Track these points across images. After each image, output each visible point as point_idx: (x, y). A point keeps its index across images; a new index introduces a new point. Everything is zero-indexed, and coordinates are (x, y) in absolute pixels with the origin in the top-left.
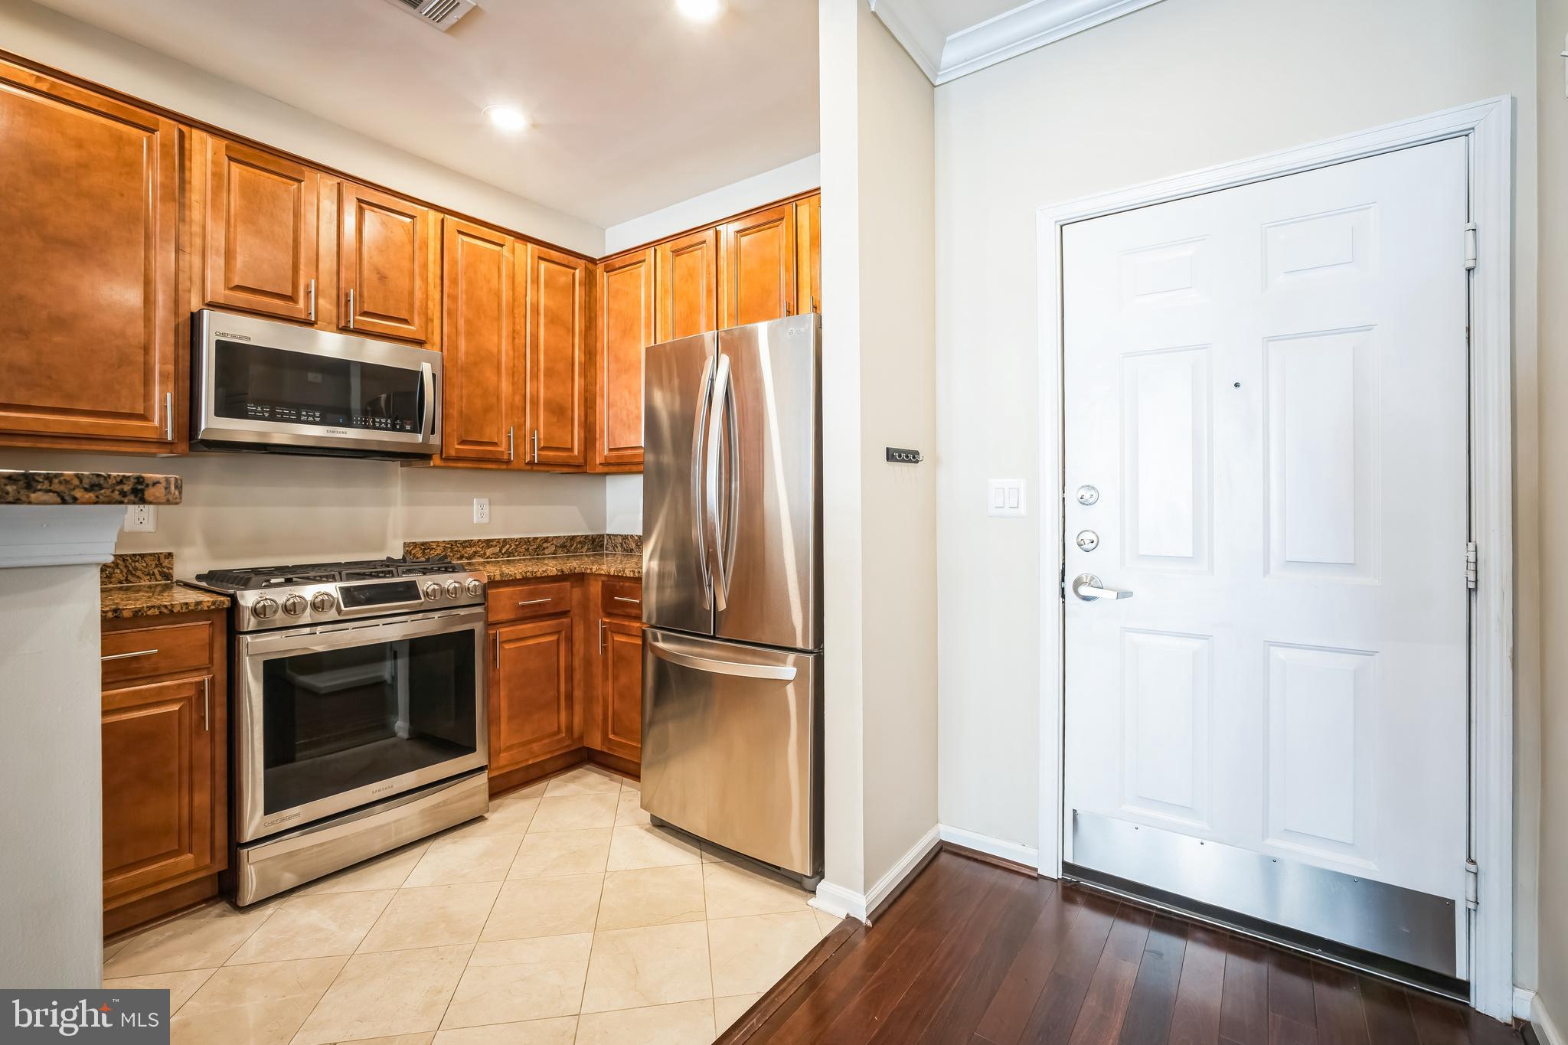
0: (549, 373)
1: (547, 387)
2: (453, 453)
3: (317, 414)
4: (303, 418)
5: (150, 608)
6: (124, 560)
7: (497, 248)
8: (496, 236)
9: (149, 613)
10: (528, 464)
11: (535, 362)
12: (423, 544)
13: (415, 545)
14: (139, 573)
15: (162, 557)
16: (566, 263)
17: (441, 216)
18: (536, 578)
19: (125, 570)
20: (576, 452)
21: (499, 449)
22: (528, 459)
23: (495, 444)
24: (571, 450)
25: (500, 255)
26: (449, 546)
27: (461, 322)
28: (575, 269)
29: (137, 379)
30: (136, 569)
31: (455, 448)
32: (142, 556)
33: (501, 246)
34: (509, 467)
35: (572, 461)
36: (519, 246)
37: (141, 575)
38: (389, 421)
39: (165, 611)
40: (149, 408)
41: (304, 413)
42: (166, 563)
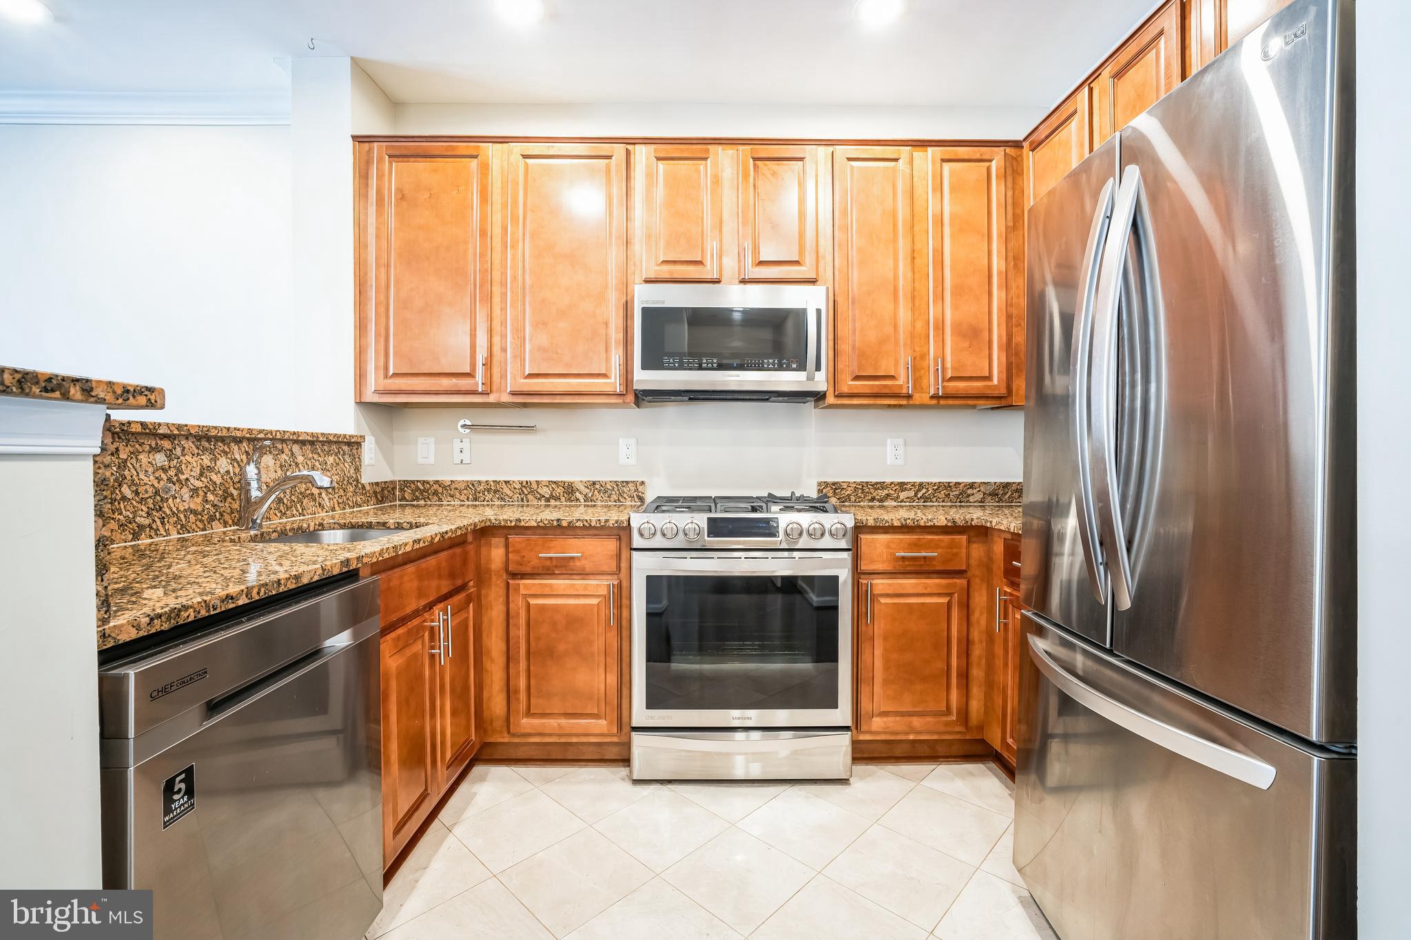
0: (958, 291)
1: (955, 307)
2: (845, 390)
3: (715, 361)
4: (704, 365)
5: (578, 520)
6: (617, 485)
7: (892, 164)
8: (889, 151)
9: (577, 524)
10: (932, 397)
11: (940, 281)
12: (834, 484)
13: (827, 484)
14: (625, 495)
15: (638, 484)
16: (978, 156)
17: (830, 149)
18: (919, 527)
19: (618, 493)
20: (995, 381)
21: (897, 383)
22: (932, 392)
23: (892, 377)
24: (989, 378)
25: (894, 170)
26: (860, 487)
27: (854, 254)
28: (990, 161)
29: (602, 348)
30: (624, 492)
31: (848, 385)
32: (627, 482)
33: (896, 160)
34: (911, 402)
35: (989, 392)
36: (918, 154)
37: (627, 497)
38: (776, 362)
39: (586, 524)
40: (608, 367)
41: (705, 361)
42: (640, 489)
